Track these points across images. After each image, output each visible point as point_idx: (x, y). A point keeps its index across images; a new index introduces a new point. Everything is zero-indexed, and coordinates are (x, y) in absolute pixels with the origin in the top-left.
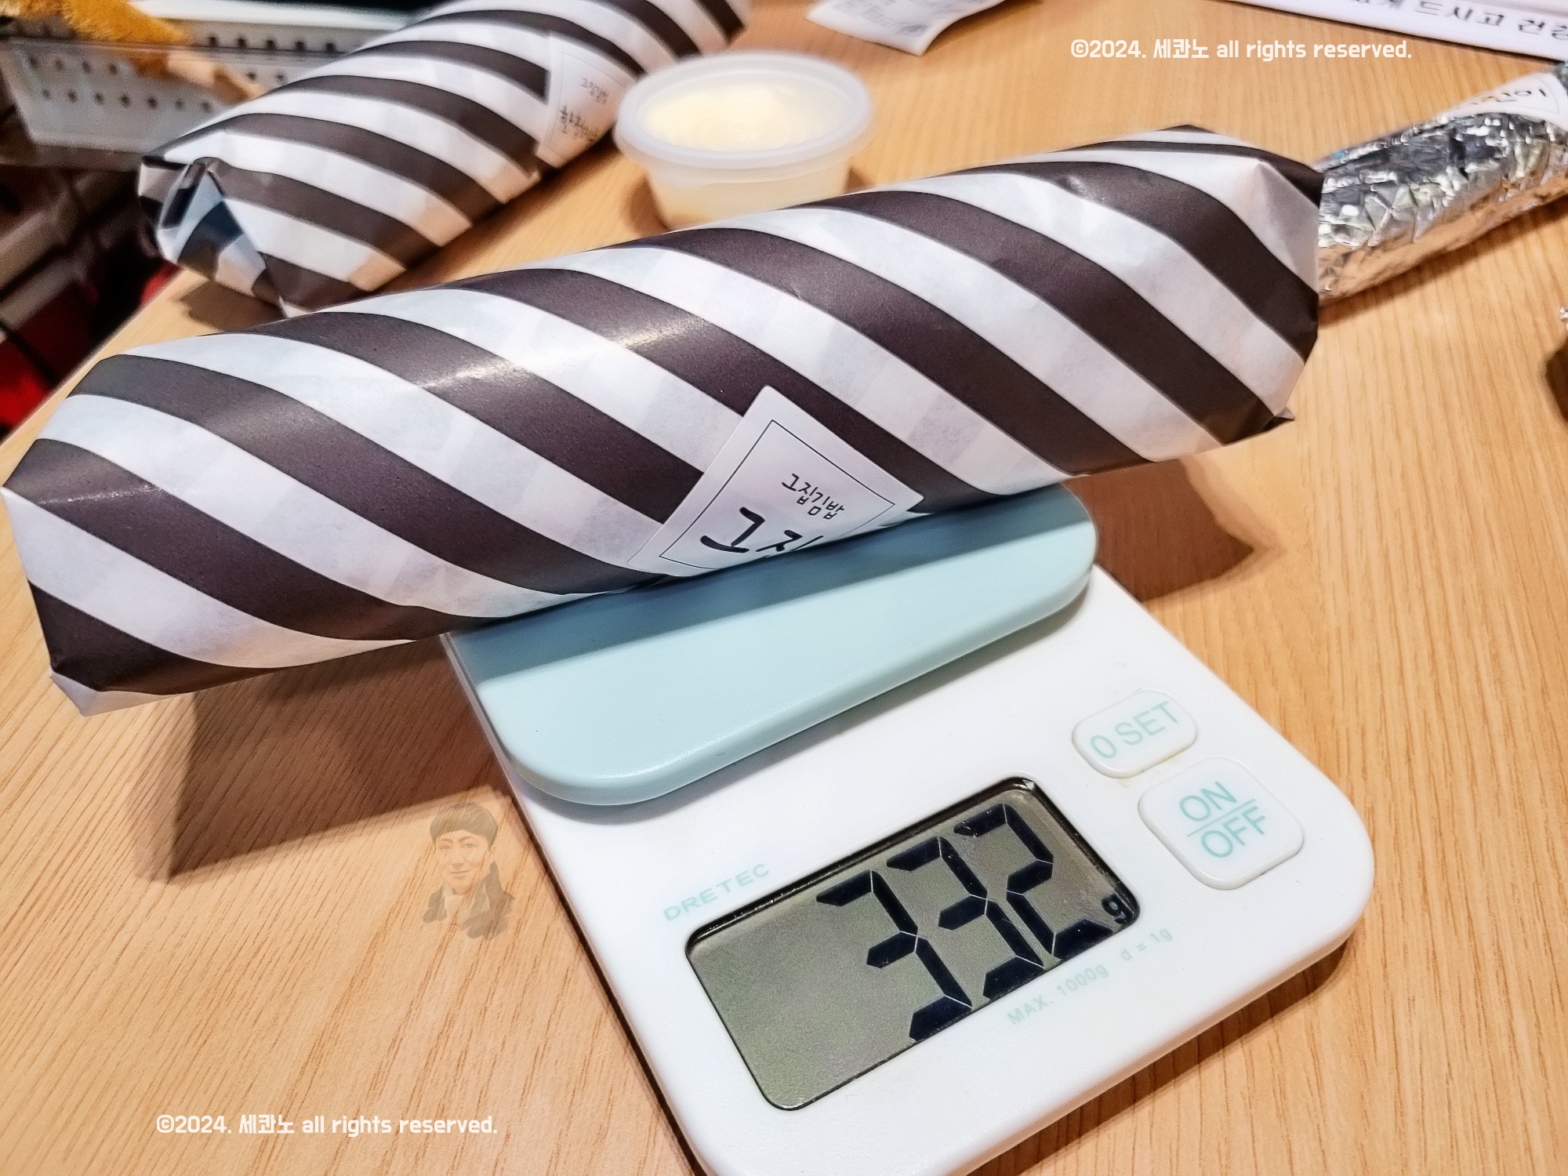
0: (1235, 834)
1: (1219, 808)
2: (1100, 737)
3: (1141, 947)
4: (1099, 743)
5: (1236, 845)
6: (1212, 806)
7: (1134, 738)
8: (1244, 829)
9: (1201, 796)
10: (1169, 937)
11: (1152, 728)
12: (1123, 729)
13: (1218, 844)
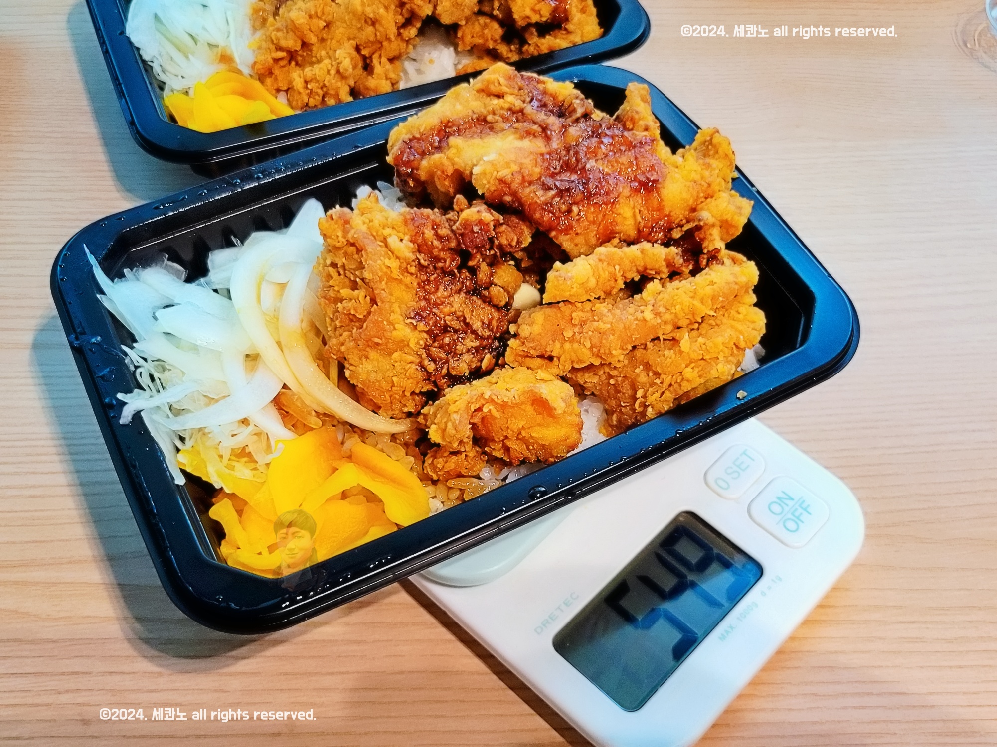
0: (798, 518)
1: (787, 505)
2: (720, 479)
3: (769, 588)
4: (720, 482)
5: (800, 524)
6: (783, 505)
7: (735, 475)
8: (801, 514)
9: (776, 500)
10: (780, 579)
11: (743, 467)
12: (730, 470)
13: (791, 525)
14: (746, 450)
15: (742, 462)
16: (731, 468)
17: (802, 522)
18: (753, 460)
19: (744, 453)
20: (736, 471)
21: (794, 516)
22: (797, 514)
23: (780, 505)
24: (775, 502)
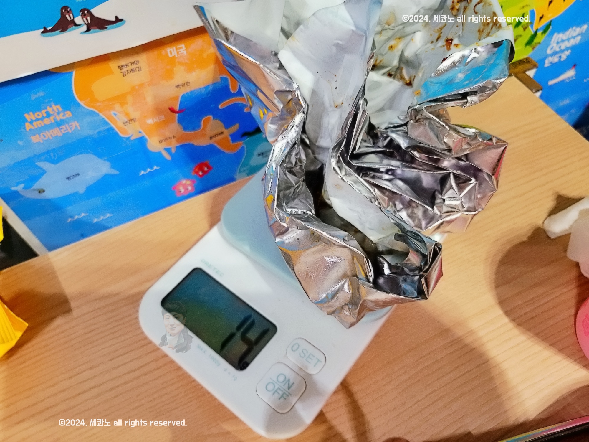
0: (276, 391)
1: (284, 385)
2: (299, 346)
3: (229, 373)
4: (296, 347)
5: (272, 392)
6: (284, 383)
7: (302, 355)
8: (278, 393)
9: (287, 379)
10: (235, 380)
11: (309, 360)
12: (305, 352)
13: (270, 387)
14: (321, 362)
15: (312, 359)
16: (307, 352)
17: (273, 394)
18: (314, 366)
19: (319, 360)
20: (305, 355)
21: (277, 389)
22: (279, 391)
23: (284, 380)
24: (285, 378)
